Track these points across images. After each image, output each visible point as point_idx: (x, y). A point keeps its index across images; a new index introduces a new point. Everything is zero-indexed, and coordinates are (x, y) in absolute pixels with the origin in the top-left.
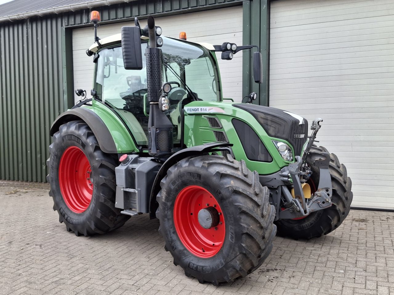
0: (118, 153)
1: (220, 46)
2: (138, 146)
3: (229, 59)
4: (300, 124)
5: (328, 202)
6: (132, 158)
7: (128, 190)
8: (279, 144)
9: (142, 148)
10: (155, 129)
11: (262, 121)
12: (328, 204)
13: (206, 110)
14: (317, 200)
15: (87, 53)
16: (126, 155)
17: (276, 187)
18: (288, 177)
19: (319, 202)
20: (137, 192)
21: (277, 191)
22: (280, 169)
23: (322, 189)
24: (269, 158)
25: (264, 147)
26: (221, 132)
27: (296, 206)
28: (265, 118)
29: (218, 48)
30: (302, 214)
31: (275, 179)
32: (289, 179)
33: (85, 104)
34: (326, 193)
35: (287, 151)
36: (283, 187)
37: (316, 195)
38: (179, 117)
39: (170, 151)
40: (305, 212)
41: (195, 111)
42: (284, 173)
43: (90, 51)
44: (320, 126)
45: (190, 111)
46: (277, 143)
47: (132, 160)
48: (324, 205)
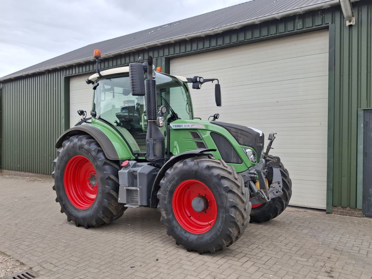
0: (120, 159)
1: (192, 79)
2: (134, 154)
3: (199, 88)
4: (260, 136)
5: (280, 191)
6: (132, 164)
7: (130, 188)
8: (247, 151)
9: (138, 156)
10: (152, 141)
11: (234, 134)
12: (280, 193)
13: (189, 126)
14: (272, 191)
15: (86, 82)
16: (127, 161)
17: (246, 182)
18: (255, 174)
19: (274, 192)
20: (138, 189)
21: (246, 185)
22: (248, 169)
23: (275, 182)
24: (239, 160)
25: (236, 152)
26: (202, 142)
27: (262, 194)
28: (236, 131)
29: (190, 80)
30: (266, 201)
31: (245, 176)
32: (255, 176)
33: (85, 122)
34: (278, 185)
35: (252, 156)
36: (250, 181)
37: (272, 187)
38: (165, 131)
39: (163, 157)
40: (268, 198)
41: (180, 127)
42: (251, 171)
43: (90, 80)
44: (275, 138)
45: (175, 127)
46: (245, 150)
47: (132, 165)
48: (277, 194)
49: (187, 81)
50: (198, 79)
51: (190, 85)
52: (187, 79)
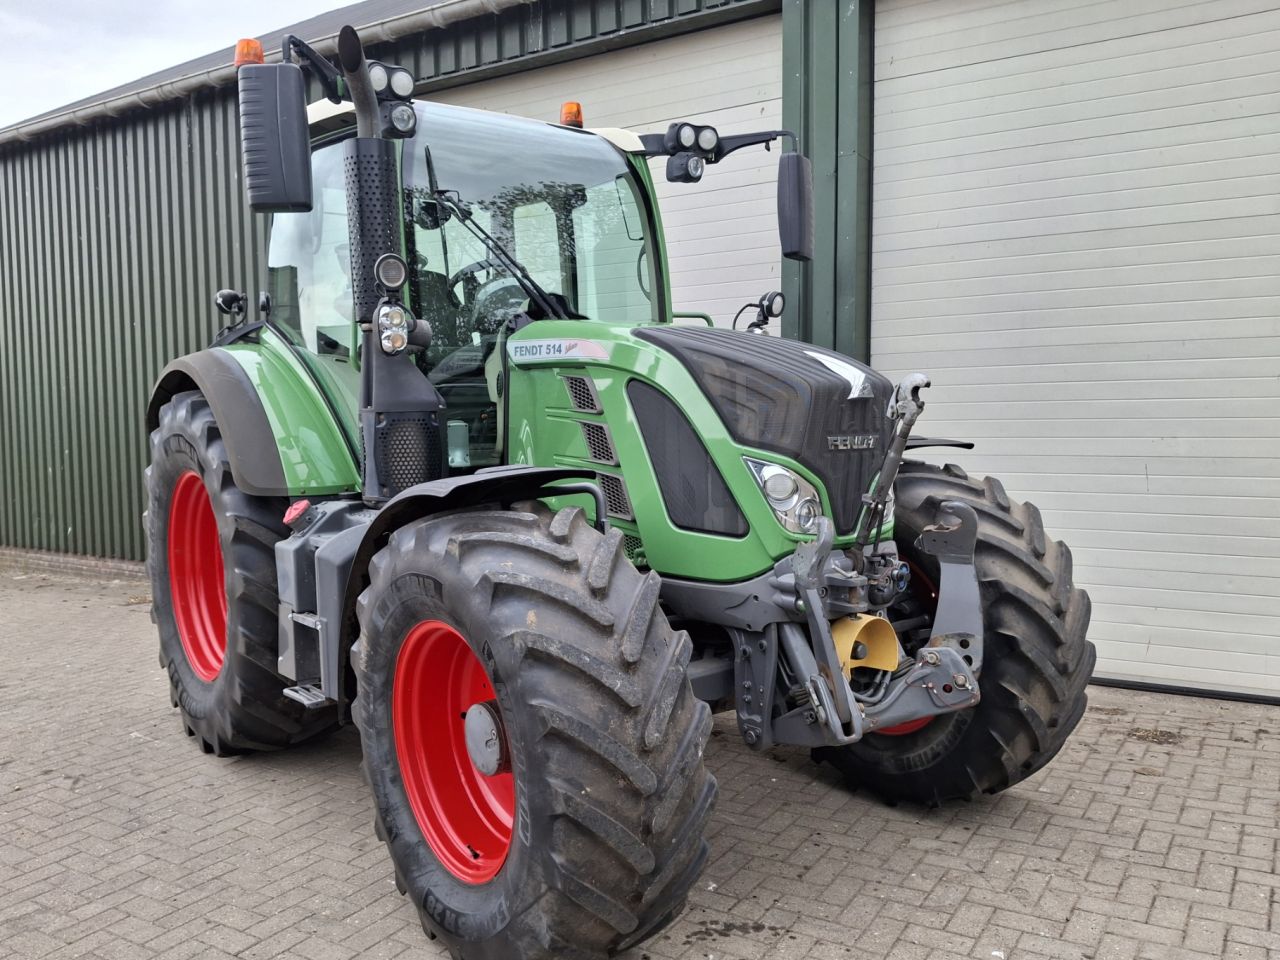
0: (290, 493)
1: (661, 137)
3: (688, 178)
4: (852, 396)
5: (964, 686)
6: (326, 514)
7: (302, 618)
8: (769, 472)
10: (372, 417)
11: (716, 388)
12: (965, 696)
13: (560, 351)
14: (923, 679)
16: (303, 504)
17: (760, 630)
18: (796, 593)
19: (930, 685)
20: (320, 626)
21: (764, 642)
22: (769, 563)
23: (947, 637)
24: (738, 522)
26: (600, 428)
27: (817, 703)
28: (727, 376)
29: (656, 145)
31: (756, 598)
32: (799, 603)
34: (959, 654)
35: (796, 497)
36: (787, 629)
37: (923, 658)
38: (498, 377)
40: (847, 728)
41: (533, 354)
42: (784, 580)
44: (921, 407)
45: (521, 355)
46: (760, 466)
47: (324, 519)
48: (949, 698)
49: (641, 147)
50: (687, 138)
51: (658, 166)
52: (644, 139)
